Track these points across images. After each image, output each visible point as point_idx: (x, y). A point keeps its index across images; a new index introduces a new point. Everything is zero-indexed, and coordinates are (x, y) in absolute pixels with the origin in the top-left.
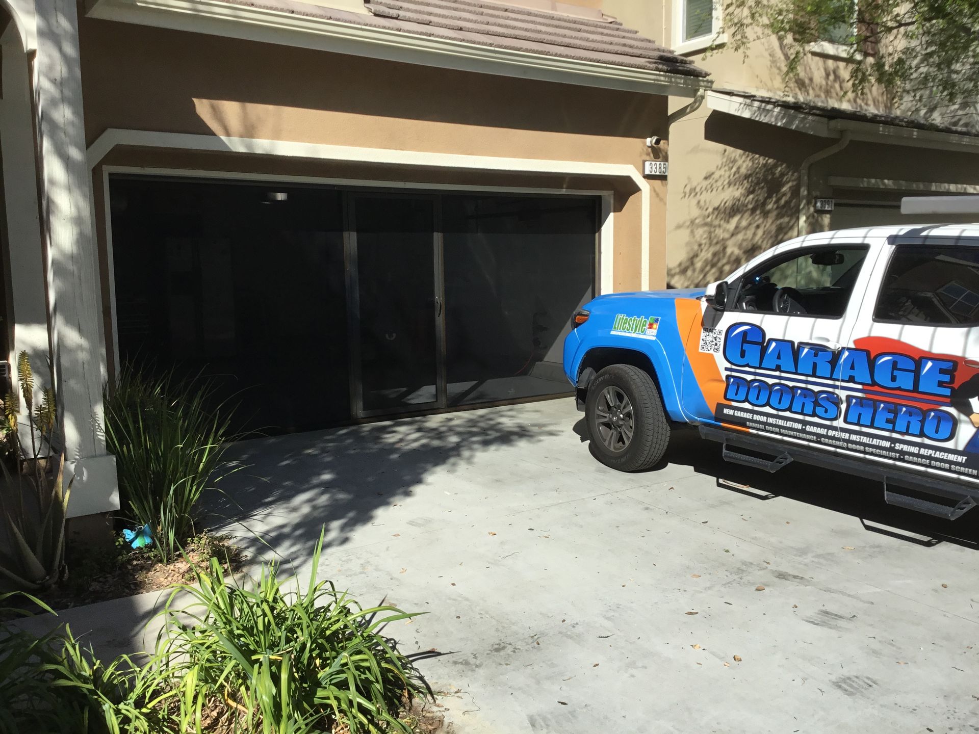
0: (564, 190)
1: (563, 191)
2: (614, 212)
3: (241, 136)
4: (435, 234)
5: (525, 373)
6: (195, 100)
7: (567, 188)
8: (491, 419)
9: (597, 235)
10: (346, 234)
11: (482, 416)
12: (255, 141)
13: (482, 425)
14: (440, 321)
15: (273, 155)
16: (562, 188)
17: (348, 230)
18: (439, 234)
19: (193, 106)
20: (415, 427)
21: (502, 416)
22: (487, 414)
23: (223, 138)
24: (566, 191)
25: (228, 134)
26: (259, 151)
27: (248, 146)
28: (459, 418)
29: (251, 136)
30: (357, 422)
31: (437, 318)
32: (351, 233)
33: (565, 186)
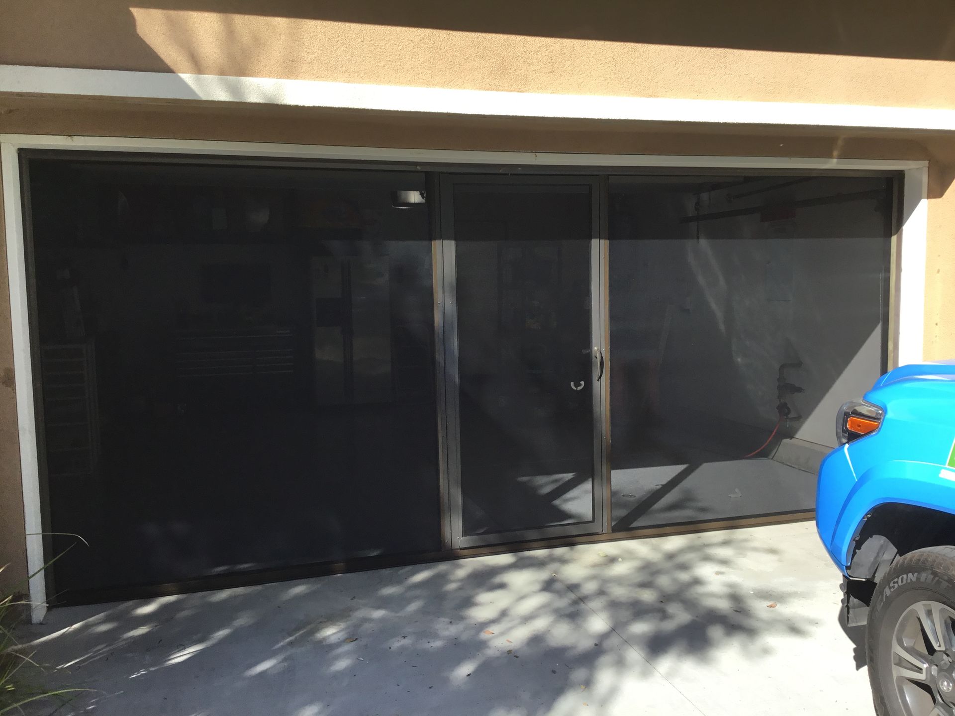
0: (835, 160)
1: (833, 164)
2: (928, 197)
3: (222, 73)
4: (595, 242)
5: (764, 454)
6: (136, 12)
7: (840, 157)
8: (684, 567)
9: (894, 239)
10: (437, 245)
11: (670, 556)
12: (247, 81)
13: (664, 581)
14: (602, 388)
15: (277, 105)
16: (830, 156)
17: (441, 237)
18: (602, 241)
19: (131, 22)
20: (544, 575)
21: (707, 558)
22: (682, 551)
23: (187, 77)
24: (838, 163)
25: (198, 67)
26: (253, 98)
27: (234, 89)
28: (629, 555)
29: (242, 72)
30: (452, 555)
31: (596, 384)
32: (446, 242)
33: (835, 153)
